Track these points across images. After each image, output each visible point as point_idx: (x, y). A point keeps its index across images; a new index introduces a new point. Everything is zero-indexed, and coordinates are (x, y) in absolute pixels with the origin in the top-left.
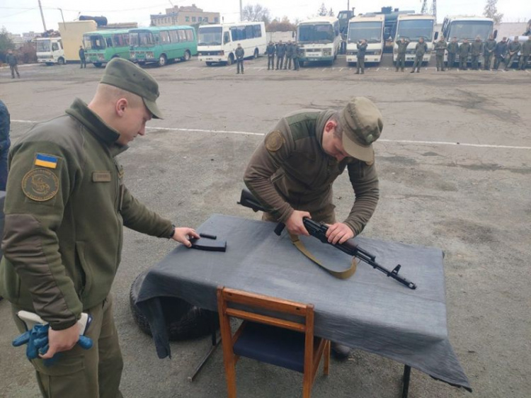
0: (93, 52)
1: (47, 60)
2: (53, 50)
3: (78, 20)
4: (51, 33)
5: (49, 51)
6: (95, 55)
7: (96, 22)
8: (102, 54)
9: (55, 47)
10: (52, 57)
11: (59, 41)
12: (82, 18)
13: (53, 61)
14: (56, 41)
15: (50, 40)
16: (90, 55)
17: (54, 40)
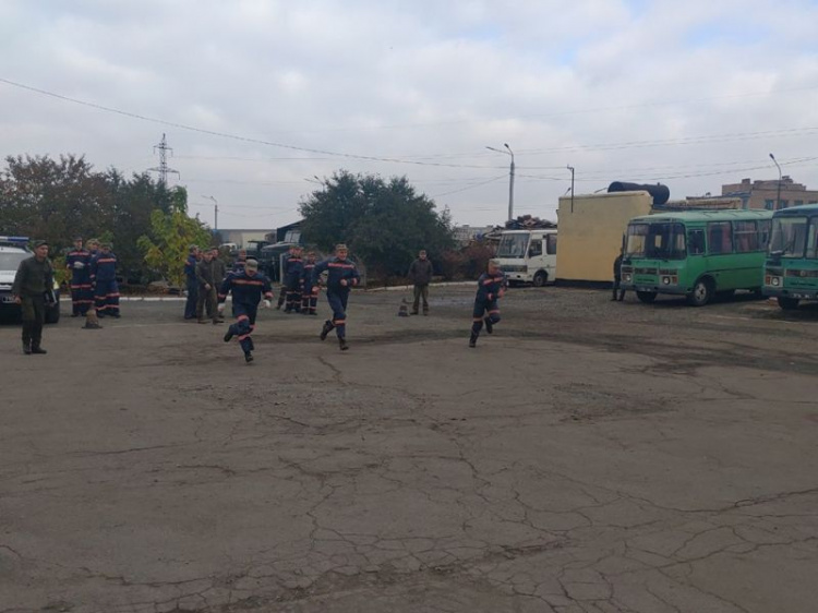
0: (647, 264)
1: (513, 275)
2: (531, 254)
3: (605, 192)
4: (526, 222)
5: (521, 257)
6: (652, 271)
7: (652, 194)
8: (674, 272)
9: (535, 250)
10: (524, 269)
11: (547, 237)
12: (616, 187)
13: (524, 277)
14: (540, 237)
15: (528, 234)
16: (640, 271)
17: (538, 234)
